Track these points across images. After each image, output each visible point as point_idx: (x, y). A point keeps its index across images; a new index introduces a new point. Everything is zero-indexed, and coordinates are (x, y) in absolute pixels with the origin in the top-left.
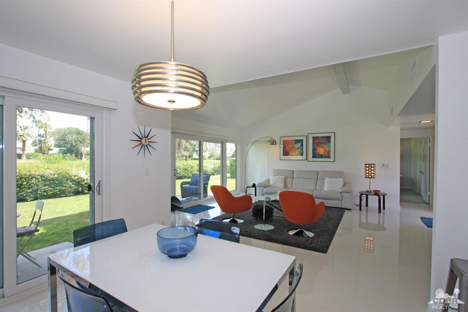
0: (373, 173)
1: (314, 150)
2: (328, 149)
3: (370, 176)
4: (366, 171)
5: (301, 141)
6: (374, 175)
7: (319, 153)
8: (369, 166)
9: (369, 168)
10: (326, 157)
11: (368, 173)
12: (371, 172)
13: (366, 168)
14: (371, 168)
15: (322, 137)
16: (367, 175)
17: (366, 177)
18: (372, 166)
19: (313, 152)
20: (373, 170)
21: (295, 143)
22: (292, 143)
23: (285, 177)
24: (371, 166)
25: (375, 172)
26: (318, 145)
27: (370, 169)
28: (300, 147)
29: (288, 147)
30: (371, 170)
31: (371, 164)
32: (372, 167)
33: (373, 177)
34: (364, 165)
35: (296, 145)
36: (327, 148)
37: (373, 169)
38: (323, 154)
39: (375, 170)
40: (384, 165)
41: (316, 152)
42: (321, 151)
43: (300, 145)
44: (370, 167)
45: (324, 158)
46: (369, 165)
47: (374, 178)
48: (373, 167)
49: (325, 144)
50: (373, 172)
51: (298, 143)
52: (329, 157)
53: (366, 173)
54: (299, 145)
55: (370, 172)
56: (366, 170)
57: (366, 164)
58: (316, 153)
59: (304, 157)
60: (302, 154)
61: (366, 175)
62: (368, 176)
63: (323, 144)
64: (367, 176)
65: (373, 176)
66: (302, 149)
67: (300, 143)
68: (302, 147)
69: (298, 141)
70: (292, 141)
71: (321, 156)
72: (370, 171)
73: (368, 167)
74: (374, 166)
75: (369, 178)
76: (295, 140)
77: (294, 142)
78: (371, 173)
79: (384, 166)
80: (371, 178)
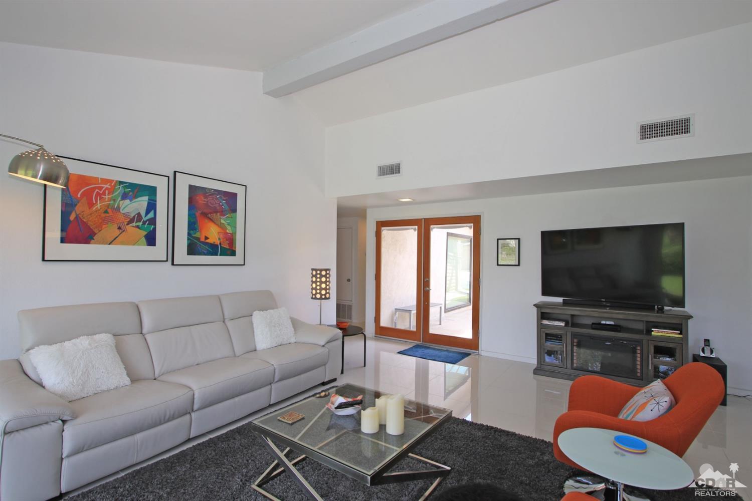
0: (325, 289)
1: (192, 226)
2: (229, 230)
3: (318, 296)
5: (151, 191)
6: (326, 293)
7: (206, 238)
8: (317, 274)
10: (225, 252)
12: (320, 286)
14: (320, 278)
15: (215, 190)
18: (324, 273)
19: (189, 234)
21: (125, 197)
22: (111, 191)
23: (114, 335)
24: (320, 274)
26: (205, 215)
27: (318, 280)
28: (143, 213)
29: (91, 205)
30: (321, 282)
31: (321, 270)
32: (322, 276)
33: (323, 297)
35: (127, 202)
36: (229, 228)
38: (218, 242)
41: (197, 235)
42: (213, 233)
43: (145, 204)
45: (220, 255)
48: (325, 276)
49: (223, 213)
51: (135, 197)
52: (233, 253)
54: (142, 203)
58: (198, 239)
59: (159, 250)
60: (151, 240)
62: (315, 295)
63: (218, 214)
65: (325, 295)
66: (153, 221)
67: (146, 198)
68: (151, 215)
69: (134, 190)
70: (108, 186)
71: (213, 250)
75: (316, 298)
76: (121, 183)
77: (120, 190)
78: (321, 289)
80: (321, 298)
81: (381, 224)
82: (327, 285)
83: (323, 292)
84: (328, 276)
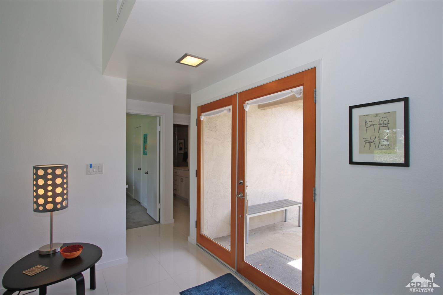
0: (62, 194)
3: (50, 206)
4: (36, 191)
6: (63, 200)
8: (46, 174)
9: (46, 180)
11: (45, 196)
12: (53, 191)
13: (36, 180)
14: (53, 180)
16: (41, 201)
17: (37, 210)
18: (58, 172)
20: (61, 185)
24: (53, 174)
25: (66, 189)
27: (50, 182)
30: (55, 186)
31: (54, 169)
32: (55, 176)
33: (59, 206)
34: (31, 171)
37: (59, 181)
39: (67, 183)
40: (91, 165)
44: (50, 177)
46: (45, 169)
47: (63, 208)
48: (61, 176)
50: (59, 190)
53: (38, 197)
55: (50, 194)
56: (38, 187)
57: (37, 168)
61: (36, 203)
62: (44, 205)
64: (38, 205)
65: (61, 203)
72: (50, 188)
73: (44, 177)
74: (63, 172)
75: (45, 210)
78: (55, 195)
79: (91, 170)
80: (55, 209)
81: (204, 109)
82: (63, 189)
83: (59, 199)
84: (65, 175)
